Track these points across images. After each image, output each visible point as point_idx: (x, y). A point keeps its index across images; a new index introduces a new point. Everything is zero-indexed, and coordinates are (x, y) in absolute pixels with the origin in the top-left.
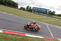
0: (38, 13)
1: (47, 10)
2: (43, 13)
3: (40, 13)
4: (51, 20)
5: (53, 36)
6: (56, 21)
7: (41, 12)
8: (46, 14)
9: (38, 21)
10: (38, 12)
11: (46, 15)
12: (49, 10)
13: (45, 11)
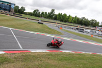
1: (10, 4)
2: (4, 9)
4: (18, 22)
6: (26, 23)
8: (10, 11)
11: (10, 13)
12: (15, 4)
13: (8, 6)
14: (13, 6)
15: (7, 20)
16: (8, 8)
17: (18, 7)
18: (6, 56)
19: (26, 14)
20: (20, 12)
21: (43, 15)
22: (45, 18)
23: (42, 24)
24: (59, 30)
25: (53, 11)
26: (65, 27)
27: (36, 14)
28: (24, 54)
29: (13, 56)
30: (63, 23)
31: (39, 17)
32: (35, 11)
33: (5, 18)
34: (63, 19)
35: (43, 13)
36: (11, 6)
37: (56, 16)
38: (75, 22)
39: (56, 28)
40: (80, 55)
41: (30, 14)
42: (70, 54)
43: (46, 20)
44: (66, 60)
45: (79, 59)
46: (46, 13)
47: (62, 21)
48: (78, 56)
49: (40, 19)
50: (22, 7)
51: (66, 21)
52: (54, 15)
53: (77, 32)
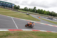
0: (3, 7)
2: (9, 7)
3: (5, 7)
4: (16, 14)
5: (17, 28)
7: (7, 6)
8: (12, 8)
9: (3, 15)
10: (3, 5)
11: (12, 9)
12: (14, 4)
13: (11, 5)
14: (13, 5)
15: (10, 13)
16: (11, 6)
17: (16, 6)
18: (9, 32)
19: (20, 9)
20: (17, 8)
21: (30, 10)
22: (31, 12)
23: (29, 15)
24: (39, 19)
25: (35, 8)
26: (42, 17)
27: (25, 10)
28: (19, 32)
29: (13, 32)
30: (40, 15)
31: (27, 11)
32: (25, 8)
33: (9, 11)
34: (41, 12)
35: (29, 9)
36: (12, 5)
37: (37, 10)
38: (47, 14)
39: (37, 18)
40: (51, 33)
41: (22, 10)
42: (45, 32)
43: (31, 13)
44: (42, 36)
45: (50, 35)
46: (31, 9)
47: (40, 13)
48: (49, 34)
49: (28, 12)
50: (18, 6)
51: (42, 14)
52: (35, 10)
53: (49, 20)
